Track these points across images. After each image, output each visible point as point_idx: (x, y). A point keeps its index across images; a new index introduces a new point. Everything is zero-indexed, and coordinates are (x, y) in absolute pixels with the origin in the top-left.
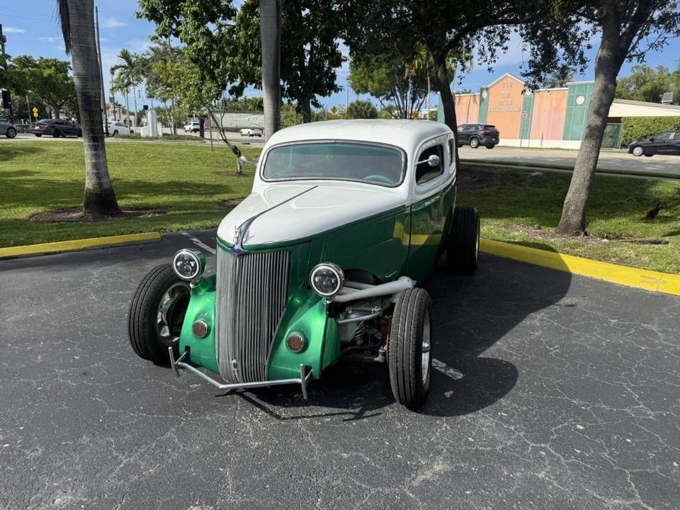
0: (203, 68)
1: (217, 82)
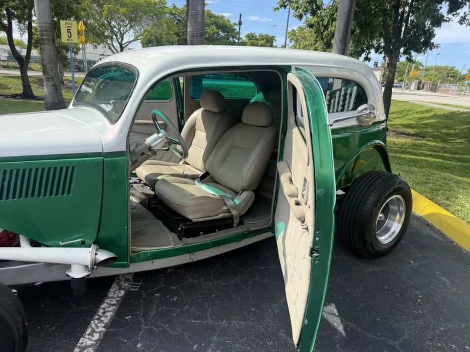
0: (318, 31)
1: (324, 41)
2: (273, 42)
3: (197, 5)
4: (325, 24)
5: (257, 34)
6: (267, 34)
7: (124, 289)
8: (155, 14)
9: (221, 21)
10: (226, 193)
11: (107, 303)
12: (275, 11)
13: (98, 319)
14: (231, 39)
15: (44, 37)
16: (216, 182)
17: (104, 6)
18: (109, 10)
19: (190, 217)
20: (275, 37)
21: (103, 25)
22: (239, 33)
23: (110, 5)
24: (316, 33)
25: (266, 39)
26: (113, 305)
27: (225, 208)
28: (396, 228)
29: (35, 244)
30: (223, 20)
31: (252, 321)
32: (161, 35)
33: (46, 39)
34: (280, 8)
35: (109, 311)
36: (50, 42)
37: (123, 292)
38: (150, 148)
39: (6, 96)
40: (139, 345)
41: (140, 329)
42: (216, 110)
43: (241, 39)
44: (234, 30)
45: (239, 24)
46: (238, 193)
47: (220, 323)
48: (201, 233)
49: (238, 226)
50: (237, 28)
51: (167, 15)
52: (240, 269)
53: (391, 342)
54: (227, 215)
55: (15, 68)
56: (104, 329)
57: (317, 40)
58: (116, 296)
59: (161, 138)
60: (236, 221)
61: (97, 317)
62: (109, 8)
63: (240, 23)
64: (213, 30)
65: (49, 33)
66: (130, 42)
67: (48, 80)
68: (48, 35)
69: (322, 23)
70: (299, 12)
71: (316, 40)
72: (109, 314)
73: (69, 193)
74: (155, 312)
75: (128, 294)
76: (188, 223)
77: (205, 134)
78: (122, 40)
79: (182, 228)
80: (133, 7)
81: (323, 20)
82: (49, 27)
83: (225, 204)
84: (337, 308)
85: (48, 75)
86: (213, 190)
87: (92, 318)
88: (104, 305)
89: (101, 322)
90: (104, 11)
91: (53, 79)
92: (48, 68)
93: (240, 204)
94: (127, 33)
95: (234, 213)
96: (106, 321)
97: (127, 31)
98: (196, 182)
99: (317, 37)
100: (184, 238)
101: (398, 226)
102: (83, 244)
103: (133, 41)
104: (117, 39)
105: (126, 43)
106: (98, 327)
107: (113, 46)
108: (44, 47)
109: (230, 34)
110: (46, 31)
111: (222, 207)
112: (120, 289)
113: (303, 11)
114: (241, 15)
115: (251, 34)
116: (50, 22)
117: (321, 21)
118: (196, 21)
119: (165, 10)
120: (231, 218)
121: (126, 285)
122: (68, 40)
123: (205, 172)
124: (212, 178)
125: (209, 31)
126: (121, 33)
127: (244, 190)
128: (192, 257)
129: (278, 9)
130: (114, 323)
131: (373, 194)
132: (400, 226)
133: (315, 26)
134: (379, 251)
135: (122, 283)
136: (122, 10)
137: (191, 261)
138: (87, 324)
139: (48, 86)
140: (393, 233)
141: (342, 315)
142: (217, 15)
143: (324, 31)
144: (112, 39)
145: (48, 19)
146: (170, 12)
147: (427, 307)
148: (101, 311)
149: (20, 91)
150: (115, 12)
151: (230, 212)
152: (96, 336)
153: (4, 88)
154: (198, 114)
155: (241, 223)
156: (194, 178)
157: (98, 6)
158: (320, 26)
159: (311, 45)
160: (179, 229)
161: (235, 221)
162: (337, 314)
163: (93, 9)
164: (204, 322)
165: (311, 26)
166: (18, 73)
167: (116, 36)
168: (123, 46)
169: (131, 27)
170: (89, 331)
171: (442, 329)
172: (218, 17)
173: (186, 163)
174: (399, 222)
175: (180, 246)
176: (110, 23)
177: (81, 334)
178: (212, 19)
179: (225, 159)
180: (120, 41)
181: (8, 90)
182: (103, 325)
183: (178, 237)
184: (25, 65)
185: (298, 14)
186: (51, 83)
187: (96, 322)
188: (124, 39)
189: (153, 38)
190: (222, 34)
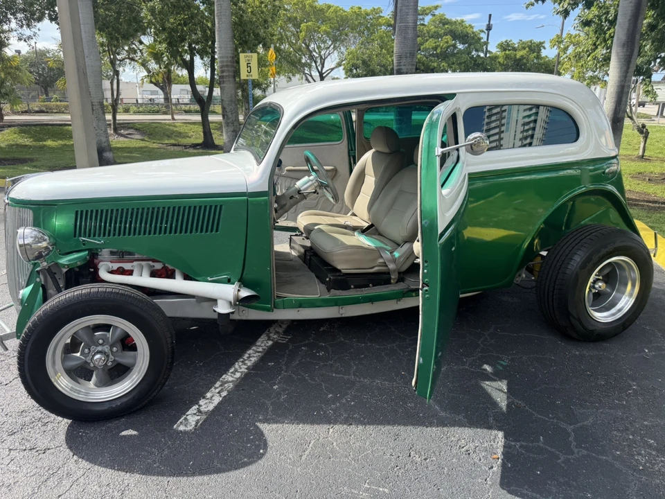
2: (541, 50)
3: (407, 15)
4: (611, 18)
5: (515, 42)
6: (530, 39)
7: (272, 340)
8: (367, 27)
9: (460, 28)
10: (387, 245)
11: (253, 350)
12: (527, 8)
13: (242, 362)
14: (474, 53)
15: (225, 74)
16: (380, 234)
17: (302, 25)
18: (308, 29)
19: (339, 267)
20: (543, 43)
21: (300, 49)
22: (486, 43)
23: (309, 23)
24: (596, 33)
25: (530, 47)
26: (259, 352)
27: (381, 260)
28: (626, 304)
29: (187, 277)
30: (462, 26)
31: (397, 383)
32: (370, 57)
33: (227, 76)
34: (535, 4)
35: (254, 357)
36: (231, 79)
37: (270, 343)
38: (299, 192)
39: (185, 146)
40: (275, 387)
41: (280, 374)
42: (386, 150)
43: (490, 52)
44: (480, 39)
45: (487, 30)
46: (399, 245)
47: (362, 379)
48: (352, 286)
49: (397, 282)
50: (484, 36)
51: (383, 27)
52: (402, 336)
53: (563, 425)
54: (383, 269)
55: (197, 112)
56: (246, 371)
57: (597, 43)
58: (263, 345)
59: (312, 181)
60: (394, 277)
61: (242, 360)
62: (307, 27)
63: (489, 28)
64: (447, 42)
65: (230, 69)
66: (332, 69)
67: (227, 124)
68: (229, 71)
69: (606, 17)
70: (563, 7)
71: (595, 44)
72: (253, 359)
73: (217, 231)
74: (297, 362)
75: (276, 344)
76: (338, 274)
77: (374, 179)
78: (323, 67)
79: (330, 279)
80: (338, 21)
81: (608, 13)
82: (231, 61)
83: (382, 257)
84: (508, 385)
85: (228, 118)
86: (372, 241)
87: (237, 360)
88: (250, 351)
89: (245, 364)
90: (301, 32)
91: (233, 123)
92: (228, 111)
93: (400, 257)
94: (329, 57)
95: (391, 266)
96: (249, 364)
97: (329, 54)
98: (356, 233)
99: (597, 38)
100: (332, 290)
101: (628, 301)
102: (229, 281)
103: (336, 67)
104: (317, 67)
105: (327, 71)
106: (241, 368)
107: (311, 76)
108: (224, 85)
109: (472, 46)
110: (227, 66)
111: (376, 259)
112: (269, 339)
113: (569, 4)
114: (490, 16)
115: (506, 42)
116: (231, 55)
117: (605, 13)
118: (405, 37)
119: (380, 20)
120: (388, 273)
121: (275, 336)
122: (247, 76)
123: (370, 223)
124: (376, 229)
125: (441, 45)
126: (321, 57)
127: (406, 242)
128: (341, 311)
129: (533, 5)
130: (256, 366)
131: (579, 252)
132: (632, 301)
133: (594, 22)
134: (592, 331)
135: (271, 335)
136: (323, 28)
137: (340, 316)
138: (232, 364)
139: (227, 132)
140: (620, 310)
141: (511, 392)
142: (454, 19)
143: (609, 29)
144: (310, 67)
145: (230, 52)
146: (386, 23)
147: (638, 399)
148: (246, 356)
149: (200, 141)
150: (315, 31)
151: (387, 266)
152: (238, 375)
153: (184, 137)
154: (368, 157)
155: (401, 279)
156: (354, 229)
157: (294, 25)
158: (602, 22)
159: (587, 51)
160: (328, 279)
161: (392, 277)
162: (506, 391)
163: (288, 31)
164: (346, 377)
165: (587, 23)
166: (198, 118)
167: (316, 62)
168: (324, 75)
169: (335, 48)
170: (232, 370)
171: (646, 423)
172: (455, 22)
173: (354, 215)
174: (631, 295)
175: (327, 297)
176: (308, 46)
177: (225, 372)
178: (446, 26)
179: (391, 207)
180: (320, 69)
181: (188, 139)
182: (246, 367)
183: (327, 288)
184: (206, 109)
185: (561, 9)
186: (231, 129)
187: (240, 364)
188: (325, 65)
189: (359, 62)
190: (460, 46)
